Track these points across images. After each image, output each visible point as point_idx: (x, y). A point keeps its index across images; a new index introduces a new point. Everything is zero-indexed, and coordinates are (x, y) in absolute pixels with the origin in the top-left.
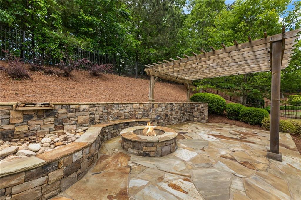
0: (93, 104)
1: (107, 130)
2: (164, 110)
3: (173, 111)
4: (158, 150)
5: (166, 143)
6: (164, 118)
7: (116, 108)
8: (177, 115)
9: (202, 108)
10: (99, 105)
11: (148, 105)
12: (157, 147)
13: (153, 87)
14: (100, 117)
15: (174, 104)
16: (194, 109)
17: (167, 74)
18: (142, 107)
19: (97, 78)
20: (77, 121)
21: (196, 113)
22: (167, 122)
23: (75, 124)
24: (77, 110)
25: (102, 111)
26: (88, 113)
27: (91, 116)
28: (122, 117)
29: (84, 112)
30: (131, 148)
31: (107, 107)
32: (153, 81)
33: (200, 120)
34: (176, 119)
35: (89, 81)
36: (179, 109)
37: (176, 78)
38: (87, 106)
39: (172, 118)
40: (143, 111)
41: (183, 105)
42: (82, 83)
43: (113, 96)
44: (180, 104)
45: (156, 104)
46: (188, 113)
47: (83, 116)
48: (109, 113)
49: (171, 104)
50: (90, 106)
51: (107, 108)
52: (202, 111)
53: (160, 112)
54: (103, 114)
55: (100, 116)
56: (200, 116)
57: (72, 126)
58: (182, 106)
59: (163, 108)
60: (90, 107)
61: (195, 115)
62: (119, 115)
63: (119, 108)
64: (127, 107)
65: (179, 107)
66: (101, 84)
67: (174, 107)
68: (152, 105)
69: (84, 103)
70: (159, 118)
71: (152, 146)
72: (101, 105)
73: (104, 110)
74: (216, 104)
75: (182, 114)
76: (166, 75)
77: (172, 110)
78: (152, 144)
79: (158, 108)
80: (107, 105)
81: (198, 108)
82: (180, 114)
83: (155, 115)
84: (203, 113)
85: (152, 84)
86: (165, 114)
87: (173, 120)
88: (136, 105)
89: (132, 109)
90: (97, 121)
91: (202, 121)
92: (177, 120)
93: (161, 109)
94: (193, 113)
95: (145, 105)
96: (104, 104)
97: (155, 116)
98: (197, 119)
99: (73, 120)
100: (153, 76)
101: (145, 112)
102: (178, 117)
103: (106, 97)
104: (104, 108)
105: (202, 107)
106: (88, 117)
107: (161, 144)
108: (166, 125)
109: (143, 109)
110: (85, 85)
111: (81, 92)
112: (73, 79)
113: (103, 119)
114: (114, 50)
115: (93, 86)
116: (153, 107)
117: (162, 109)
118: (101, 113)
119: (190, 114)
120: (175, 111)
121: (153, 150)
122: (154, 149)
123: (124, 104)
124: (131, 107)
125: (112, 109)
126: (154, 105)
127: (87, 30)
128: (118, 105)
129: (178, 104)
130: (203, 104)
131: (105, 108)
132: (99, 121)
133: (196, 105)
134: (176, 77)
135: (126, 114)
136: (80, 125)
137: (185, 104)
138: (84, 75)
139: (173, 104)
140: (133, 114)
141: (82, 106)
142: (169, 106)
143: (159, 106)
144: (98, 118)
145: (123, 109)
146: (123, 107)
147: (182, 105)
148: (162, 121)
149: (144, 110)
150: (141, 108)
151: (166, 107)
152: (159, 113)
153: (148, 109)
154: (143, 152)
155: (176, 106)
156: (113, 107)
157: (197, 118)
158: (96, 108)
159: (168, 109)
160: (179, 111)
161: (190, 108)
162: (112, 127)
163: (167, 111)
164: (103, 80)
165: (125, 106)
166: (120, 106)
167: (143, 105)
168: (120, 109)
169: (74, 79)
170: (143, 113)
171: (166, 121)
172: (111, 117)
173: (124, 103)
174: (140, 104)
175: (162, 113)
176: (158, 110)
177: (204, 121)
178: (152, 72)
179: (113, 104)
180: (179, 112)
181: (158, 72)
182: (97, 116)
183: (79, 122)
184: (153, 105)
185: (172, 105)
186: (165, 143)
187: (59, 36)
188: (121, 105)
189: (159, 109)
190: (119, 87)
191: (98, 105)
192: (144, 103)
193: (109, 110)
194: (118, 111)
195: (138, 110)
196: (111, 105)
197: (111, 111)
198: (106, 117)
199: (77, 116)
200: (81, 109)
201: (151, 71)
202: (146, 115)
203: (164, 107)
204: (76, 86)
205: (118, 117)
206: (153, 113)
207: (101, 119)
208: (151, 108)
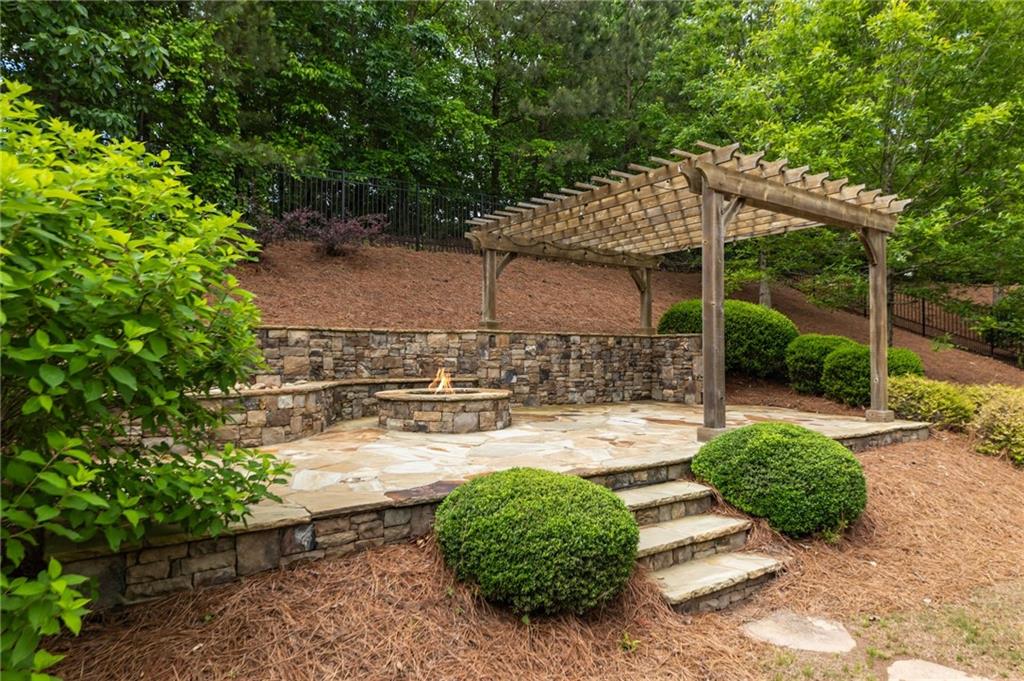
0: (319, 330)
1: (351, 395)
2: (534, 354)
3: (571, 361)
4: (445, 419)
5: (464, 407)
6: (533, 380)
7: (380, 344)
8: (592, 376)
9: (686, 353)
10: (332, 334)
11: (474, 337)
12: (442, 412)
13: (492, 283)
14: (336, 365)
15: (578, 339)
16: (663, 356)
17: (544, 243)
18: (455, 342)
19: (336, 264)
20: (283, 367)
21: (669, 372)
22: (545, 393)
23: (279, 374)
24: (283, 341)
25: (342, 351)
26: (306, 350)
27: (314, 358)
28: (396, 371)
29: (297, 348)
30: (392, 418)
31: (354, 341)
32: (492, 267)
33: (681, 395)
34: (584, 390)
35: (314, 274)
36: (599, 356)
37: (583, 251)
38: (304, 333)
39: (570, 384)
40: (459, 355)
41: (619, 343)
42: (295, 279)
43: (380, 314)
44: (602, 339)
45: (502, 336)
46: (640, 371)
47: (296, 358)
48: (359, 358)
49: (565, 338)
50: (312, 334)
51: (353, 344)
52: (687, 364)
53: (519, 362)
54: (345, 357)
55: (336, 361)
56: (681, 382)
57: (272, 378)
58: (614, 348)
59: (531, 348)
60: (312, 337)
61: (666, 379)
62: (389, 366)
63: (389, 346)
64: (411, 341)
65: (597, 349)
66: (348, 280)
67: (574, 347)
68: (487, 339)
69: (297, 327)
70: (514, 380)
71: (433, 410)
72: (338, 334)
73: (346, 349)
74: (744, 337)
75: (613, 372)
76: (542, 246)
77: (567, 356)
78: (432, 405)
79: (511, 349)
80: (354, 335)
81: (675, 352)
82: (605, 373)
83: (500, 368)
84: (689, 371)
85: (488, 275)
86: (538, 370)
87: (572, 392)
88: (438, 338)
89: (425, 349)
90: (327, 372)
91: (687, 397)
92: (591, 393)
93: (523, 352)
94: (659, 372)
95: (464, 337)
96: (345, 332)
97: (498, 371)
98: (671, 392)
99: (275, 365)
100: (491, 250)
101: (464, 359)
102: (596, 381)
103: (356, 317)
104: (345, 342)
105: (685, 350)
106: (306, 360)
107: (451, 406)
108: (542, 403)
109: (459, 349)
110: (302, 285)
111: (292, 303)
112: (269, 269)
113: (343, 370)
114: (397, 163)
115: (325, 287)
116: (492, 345)
117: (527, 352)
118: (339, 354)
119: (649, 378)
120: (583, 361)
121: (434, 418)
122: (436, 415)
123: (404, 334)
124: (424, 344)
125: (367, 347)
126: (497, 339)
127: (308, 110)
128: (384, 337)
129: (594, 339)
130: (688, 337)
131: (349, 342)
132: (333, 373)
133: (667, 344)
134: (585, 249)
135: (408, 361)
136: (290, 377)
137: (623, 339)
138: (299, 256)
139: (572, 338)
140: (428, 364)
141: (293, 333)
142: (552, 343)
143: (513, 342)
144: (332, 365)
145: (399, 349)
146: (399, 342)
147: (611, 341)
148: (526, 389)
149: (461, 352)
150: (453, 346)
151: (541, 346)
152: (514, 362)
153: (474, 348)
154: (412, 422)
155: (583, 344)
156: (371, 341)
157: (674, 388)
158: (325, 340)
159: (549, 354)
160: (601, 362)
161: (651, 353)
162: (366, 388)
163: (548, 358)
164: (354, 268)
165: (406, 339)
166: (389, 339)
167: (460, 338)
168: (392, 349)
169: (273, 269)
170: (459, 362)
171: (543, 391)
172: (366, 368)
173: (402, 330)
174: (448, 333)
175: (527, 363)
176: (511, 355)
177: (693, 396)
178: (485, 238)
179: (372, 334)
180: (598, 365)
181: (508, 238)
182: (328, 361)
183: (286, 371)
184: (490, 340)
185: (569, 341)
186: (462, 404)
187: (235, 151)
188: (395, 339)
189: (514, 351)
190: (405, 287)
191: (330, 334)
192: (461, 331)
193: (360, 349)
194: (385, 352)
195: (444, 352)
196: (366, 334)
197: (367, 352)
198: (352, 366)
199: (282, 357)
200: (292, 341)
201: (482, 236)
202: (467, 366)
203: (534, 347)
204: (278, 290)
205: (385, 371)
206: (493, 364)
207: (339, 371)
208: (483, 347)
